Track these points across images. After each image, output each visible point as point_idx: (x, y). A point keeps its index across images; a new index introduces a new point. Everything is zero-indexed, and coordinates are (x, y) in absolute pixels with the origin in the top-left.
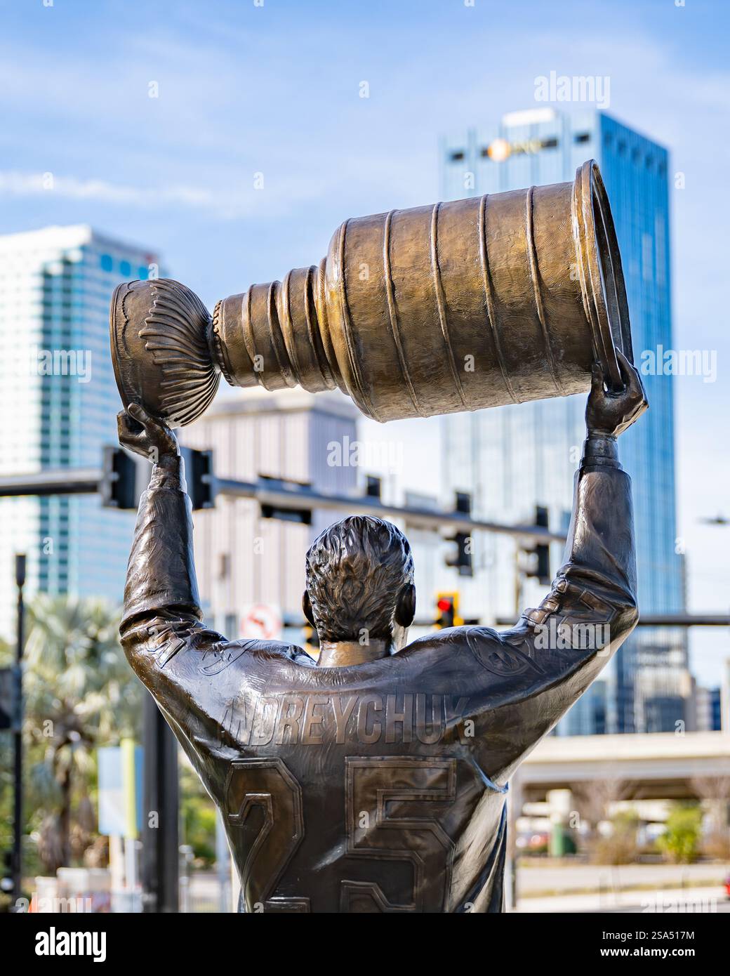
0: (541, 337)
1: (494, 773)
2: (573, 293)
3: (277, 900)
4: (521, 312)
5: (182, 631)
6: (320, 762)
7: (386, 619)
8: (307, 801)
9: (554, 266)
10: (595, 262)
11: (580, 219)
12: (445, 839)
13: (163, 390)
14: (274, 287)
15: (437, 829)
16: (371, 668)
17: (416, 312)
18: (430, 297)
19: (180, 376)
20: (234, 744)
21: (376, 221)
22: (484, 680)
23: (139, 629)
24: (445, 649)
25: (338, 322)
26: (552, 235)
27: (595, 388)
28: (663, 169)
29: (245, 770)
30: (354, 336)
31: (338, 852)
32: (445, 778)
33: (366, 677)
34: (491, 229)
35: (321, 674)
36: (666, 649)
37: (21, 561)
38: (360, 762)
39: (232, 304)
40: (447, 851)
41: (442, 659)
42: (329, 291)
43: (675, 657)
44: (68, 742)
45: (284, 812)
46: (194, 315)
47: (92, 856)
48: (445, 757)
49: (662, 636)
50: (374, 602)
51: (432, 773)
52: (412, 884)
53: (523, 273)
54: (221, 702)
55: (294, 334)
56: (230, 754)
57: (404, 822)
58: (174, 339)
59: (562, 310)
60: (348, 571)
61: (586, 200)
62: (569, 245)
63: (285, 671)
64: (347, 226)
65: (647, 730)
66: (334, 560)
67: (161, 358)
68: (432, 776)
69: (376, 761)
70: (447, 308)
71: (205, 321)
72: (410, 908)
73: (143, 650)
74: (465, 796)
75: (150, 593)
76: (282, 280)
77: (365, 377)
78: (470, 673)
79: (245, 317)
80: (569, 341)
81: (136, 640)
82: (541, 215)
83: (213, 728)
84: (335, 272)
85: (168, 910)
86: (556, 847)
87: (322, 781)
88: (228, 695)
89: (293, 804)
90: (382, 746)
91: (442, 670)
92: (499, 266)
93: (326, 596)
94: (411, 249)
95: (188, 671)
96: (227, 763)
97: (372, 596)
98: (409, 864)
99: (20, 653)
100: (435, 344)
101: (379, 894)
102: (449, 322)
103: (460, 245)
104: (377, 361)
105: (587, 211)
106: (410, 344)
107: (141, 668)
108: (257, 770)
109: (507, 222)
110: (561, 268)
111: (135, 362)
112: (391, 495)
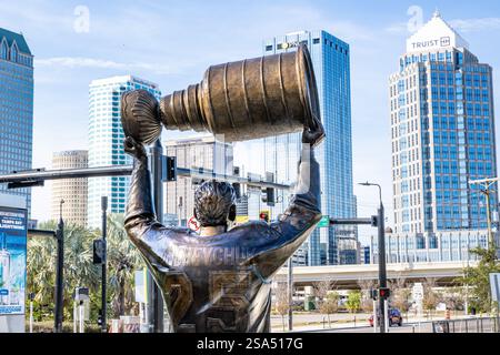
0: (284, 111)
1: (266, 277)
2: (296, 94)
3: (183, 326)
4: (276, 101)
5: (147, 223)
6: (199, 273)
7: (224, 219)
8: (194, 288)
9: (289, 83)
10: (305, 81)
11: (299, 66)
12: (247, 302)
13: (140, 131)
14: (183, 92)
15: (244, 298)
16: (219, 237)
17: (236, 101)
18: (242, 95)
19: (147, 126)
20: (167, 266)
21: (222, 66)
22: (262, 241)
23: (132, 222)
24: (247, 229)
25: (207, 105)
26: (289, 71)
27: (305, 129)
28: (347, 52)
29: (171, 276)
30: (213, 110)
31: (206, 307)
32: (247, 278)
33: (217, 240)
34: (266, 69)
35: (200, 239)
36: (349, 232)
37: (105, 200)
38: (215, 273)
39: (167, 99)
40: (248, 307)
41: (246, 234)
42: (203, 94)
43: (352, 235)
44: (123, 268)
45: (185, 292)
46: (152, 103)
47: (132, 311)
48: (247, 271)
49: (347, 227)
50: (220, 212)
51: (242, 277)
52: (234, 319)
53: (276, 86)
54: (162, 250)
55: (190, 110)
56: (165, 270)
57: (231, 296)
58: (145, 112)
59: (292, 100)
60: (210, 200)
61: (301, 57)
62: (294, 75)
63: (186, 238)
64: (210, 68)
65: (341, 264)
66: (205, 196)
67: (140, 119)
68: (242, 278)
69: (220, 272)
70: (248, 99)
71: (157, 105)
72: (234, 328)
73: (133, 230)
74: (255, 286)
75: (136, 209)
76: (186, 89)
77: (217, 126)
78: (256, 239)
79: (172, 103)
80: (295, 112)
81: (130, 227)
82: (284, 64)
83: (159, 261)
84: (206, 86)
85: (159, 331)
86: (307, 307)
87: (200, 280)
88: (165, 247)
89: (189, 289)
90: (223, 267)
91: (246, 237)
92: (269, 83)
93: (202, 209)
94: (235, 77)
95: (150, 239)
96: (164, 273)
97: (219, 209)
98: (233, 312)
99: (104, 235)
100: (244, 113)
101: (222, 323)
102: (249, 104)
103: (253, 75)
104: (222, 120)
105: (301, 62)
106: (234, 113)
107: (132, 237)
108: (175, 276)
109: (271, 66)
110: (292, 84)
111: (129, 121)
112: (243, 174)
